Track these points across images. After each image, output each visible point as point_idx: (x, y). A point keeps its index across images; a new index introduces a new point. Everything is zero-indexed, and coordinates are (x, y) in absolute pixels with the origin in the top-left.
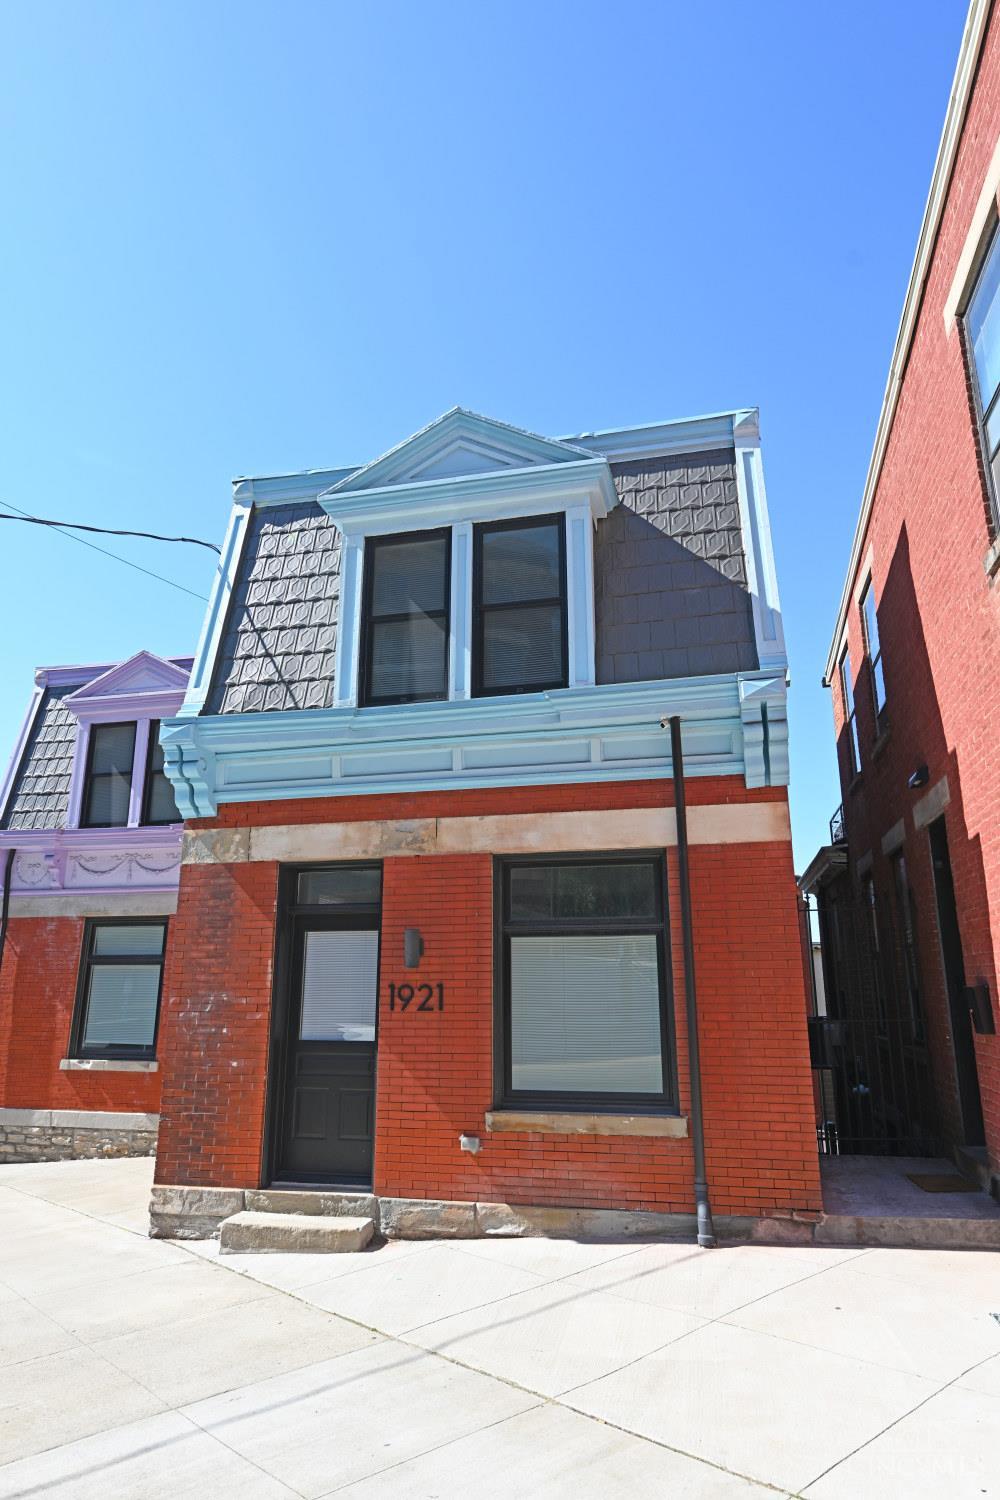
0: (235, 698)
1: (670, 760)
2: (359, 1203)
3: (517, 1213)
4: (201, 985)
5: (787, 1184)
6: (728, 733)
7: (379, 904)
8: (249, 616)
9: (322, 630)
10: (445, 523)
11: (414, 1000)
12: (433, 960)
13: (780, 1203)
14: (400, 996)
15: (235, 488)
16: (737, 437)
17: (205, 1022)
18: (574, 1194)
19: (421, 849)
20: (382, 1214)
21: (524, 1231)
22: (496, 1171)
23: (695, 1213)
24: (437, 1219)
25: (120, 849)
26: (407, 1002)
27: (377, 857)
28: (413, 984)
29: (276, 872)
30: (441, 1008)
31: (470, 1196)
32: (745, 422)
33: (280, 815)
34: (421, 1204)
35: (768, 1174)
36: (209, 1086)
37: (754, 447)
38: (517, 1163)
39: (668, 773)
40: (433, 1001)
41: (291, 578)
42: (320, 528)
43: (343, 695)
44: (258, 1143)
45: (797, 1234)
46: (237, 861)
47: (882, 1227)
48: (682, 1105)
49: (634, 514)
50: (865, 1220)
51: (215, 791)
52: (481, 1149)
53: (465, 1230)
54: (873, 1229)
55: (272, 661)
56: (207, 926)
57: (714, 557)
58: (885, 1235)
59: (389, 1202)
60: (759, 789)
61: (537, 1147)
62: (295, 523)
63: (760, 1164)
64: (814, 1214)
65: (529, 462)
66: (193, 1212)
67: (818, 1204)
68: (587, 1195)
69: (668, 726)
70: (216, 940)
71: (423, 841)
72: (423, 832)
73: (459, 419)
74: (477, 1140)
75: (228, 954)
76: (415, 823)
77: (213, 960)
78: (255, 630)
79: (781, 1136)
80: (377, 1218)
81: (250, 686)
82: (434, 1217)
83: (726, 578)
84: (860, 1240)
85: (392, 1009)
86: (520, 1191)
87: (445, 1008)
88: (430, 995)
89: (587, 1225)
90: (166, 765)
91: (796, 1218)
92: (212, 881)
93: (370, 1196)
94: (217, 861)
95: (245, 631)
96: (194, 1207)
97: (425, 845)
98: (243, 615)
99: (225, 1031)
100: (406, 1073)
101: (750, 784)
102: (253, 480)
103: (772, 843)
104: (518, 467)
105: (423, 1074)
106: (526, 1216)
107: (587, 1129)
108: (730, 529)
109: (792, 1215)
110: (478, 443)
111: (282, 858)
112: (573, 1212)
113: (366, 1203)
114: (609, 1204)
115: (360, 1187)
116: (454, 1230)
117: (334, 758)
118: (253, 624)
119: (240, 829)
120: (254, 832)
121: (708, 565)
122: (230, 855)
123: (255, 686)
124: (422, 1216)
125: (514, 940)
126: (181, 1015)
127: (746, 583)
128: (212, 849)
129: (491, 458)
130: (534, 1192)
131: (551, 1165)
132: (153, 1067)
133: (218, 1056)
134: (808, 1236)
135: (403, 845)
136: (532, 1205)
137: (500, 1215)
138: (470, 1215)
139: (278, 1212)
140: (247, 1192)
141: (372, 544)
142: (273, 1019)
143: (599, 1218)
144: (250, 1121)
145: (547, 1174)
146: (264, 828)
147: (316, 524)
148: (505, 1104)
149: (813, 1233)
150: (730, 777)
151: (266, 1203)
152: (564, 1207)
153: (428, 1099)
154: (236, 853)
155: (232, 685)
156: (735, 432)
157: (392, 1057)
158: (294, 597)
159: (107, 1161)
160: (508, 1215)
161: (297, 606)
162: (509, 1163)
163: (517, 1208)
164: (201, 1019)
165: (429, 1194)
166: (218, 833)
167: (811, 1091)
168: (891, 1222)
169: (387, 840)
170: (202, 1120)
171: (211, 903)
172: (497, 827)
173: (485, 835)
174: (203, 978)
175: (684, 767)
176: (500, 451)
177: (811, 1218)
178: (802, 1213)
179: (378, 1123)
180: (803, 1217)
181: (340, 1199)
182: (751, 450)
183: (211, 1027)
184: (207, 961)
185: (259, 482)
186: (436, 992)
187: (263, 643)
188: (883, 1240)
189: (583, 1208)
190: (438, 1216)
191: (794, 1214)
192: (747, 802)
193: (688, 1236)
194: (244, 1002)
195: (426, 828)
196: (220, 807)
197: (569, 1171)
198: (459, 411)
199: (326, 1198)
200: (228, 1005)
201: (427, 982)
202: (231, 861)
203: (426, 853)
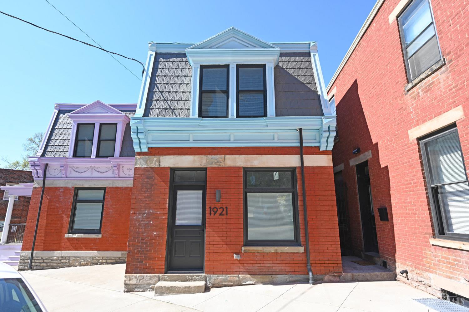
0: (154, 113)
1: (299, 141)
2: (200, 277)
3: (252, 277)
4: (143, 207)
5: (332, 265)
6: (315, 134)
7: (205, 182)
8: (157, 87)
9: (184, 93)
10: (226, 63)
11: (217, 212)
12: (224, 200)
13: (331, 270)
14: (213, 211)
15: (150, 45)
16: (312, 50)
17: (144, 220)
18: (270, 270)
19: (219, 165)
20: (208, 280)
21: (254, 283)
22: (245, 265)
23: (309, 274)
24: (227, 281)
25: (89, 165)
26: (215, 213)
27: (205, 167)
28: (217, 207)
29: (169, 171)
30: (227, 215)
31: (237, 273)
32: (313, 46)
33: (170, 152)
34: (221, 276)
35: (327, 262)
36: (146, 241)
37: (316, 53)
38: (252, 262)
39: (298, 145)
40: (224, 212)
41: (171, 76)
42: (180, 61)
43: (193, 114)
44: (164, 259)
45: (336, 279)
46: (155, 167)
47: (359, 276)
48: (302, 243)
49: (282, 68)
50: (354, 274)
51: (148, 143)
52: (241, 258)
53: (236, 284)
54: (357, 277)
55: (167, 102)
56: (144, 188)
57: (307, 83)
58: (360, 278)
59: (210, 276)
60: (324, 151)
61: (258, 257)
62: (171, 59)
63: (325, 259)
64: (340, 273)
65: (255, 47)
66: (140, 283)
67: (341, 270)
68: (274, 271)
69: (299, 131)
70: (148, 192)
71: (220, 162)
72: (220, 159)
73: (233, 31)
74: (240, 255)
75: (152, 197)
76: (217, 157)
77: (147, 199)
78: (160, 92)
79: (331, 251)
80: (206, 281)
81: (159, 109)
82: (225, 280)
83: (311, 90)
84: (353, 280)
85: (211, 215)
86: (253, 271)
87: (228, 214)
88: (223, 211)
89: (274, 280)
90: (132, 133)
91: (335, 274)
92: (146, 173)
93: (204, 274)
94: (148, 166)
95: (156, 92)
96: (141, 281)
97: (221, 164)
98: (155, 87)
99: (151, 222)
100: (215, 235)
101: (322, 149)
102: (156, 43)
103: (327, 167)
104: (251, 48)
105: (221, 235)
106: (255, 278)
107: (274, 251)
108: (311, 76)
109: (334, 274)
110: (239, 39)
111: (172, 166)
112: (270, 276)
113: (202, 277)
114: (280, 273)
115: (200, 272)
116: (232, 284)
117: (190, 134)
118: (159, 90)
119: (156, 156)
120: (161, 157)
121: (306, 86)
122: (153, 164)
123: (161, 110)
124: (222, 280)
125: (248, 194)
126: (135, 217)
127: (317, 91)
128: (146, 162)
129: (243, 44)
130: (257, 271)
131: (263, 262)
132: (100, 236)
133: (149, 231)
134: (338, 279)
135: (214, 163)
136: (257, 275)
137: (247, 278)
138: (237, 278)
139: (172, 281)
140: (160, 275)
141: (202, 67)
142: (168, 219)
143: (278, 277)
144: (161, 251)
145: (261, 265)
146: (165, 156)
147: (179, 60)
148: (247, 244)
149: (340, 278)
150: (315, 147)
151: (167, 278)
152: (267, 275)
153: (223, 243)
154: (155, 164)
155: (153, 109)
156: (310, 48)
157: (211, 230)
158: (173, 82)
159: (82, 267)
160: (249, 278)
161: (174, 85)
162: (249, 262)
163: (252, 276)
164: (143, 218)
165: (224, 273)
166: (148, 157)
167: (339, 238)
168: (361, 274)
169: (208, 162)
170: (143, 252)
171: (146, 180)
172: (245, 159)
173: (241, 161)
174: (143, 205)
175: (303, 143)
176: (246, 43)
177: (340, 274)
178: (336, 273)
179: (205, 251)
180: (337, 274)
181: (193, 276)
182: (315, 54)
183: (146, 221)
184: (145, 199)
185: (158, 44)
186: (225, 210)
187: (163, 96)
188: (359, 279)
189: (273, 275)
190: (227, 279)
191: (335, 273)
192: (320, 155)
193: (307, 281)
194: (158, 213)
195: (221, 158)
196: (149, 149)
197: (268, 264)
198: (233, 28)
199: (188, 276)
200: (153, 214)
201: (222, 206)
202: (153, 166)
203: (222, 166)
